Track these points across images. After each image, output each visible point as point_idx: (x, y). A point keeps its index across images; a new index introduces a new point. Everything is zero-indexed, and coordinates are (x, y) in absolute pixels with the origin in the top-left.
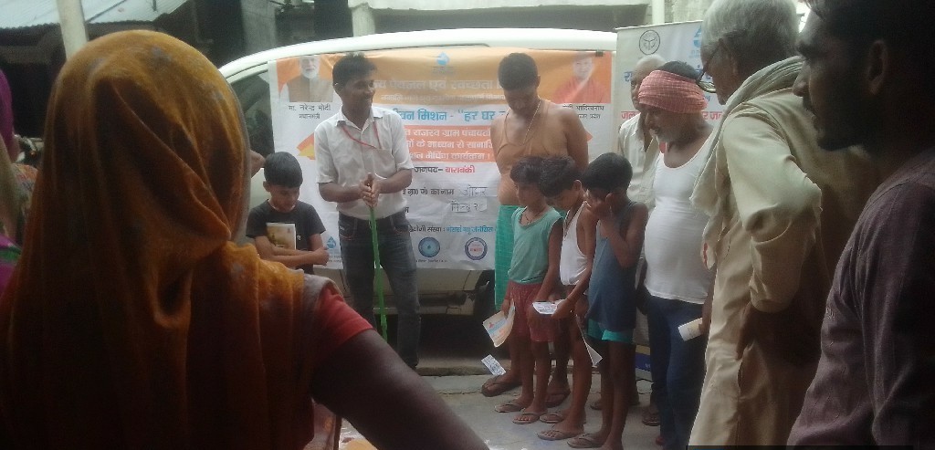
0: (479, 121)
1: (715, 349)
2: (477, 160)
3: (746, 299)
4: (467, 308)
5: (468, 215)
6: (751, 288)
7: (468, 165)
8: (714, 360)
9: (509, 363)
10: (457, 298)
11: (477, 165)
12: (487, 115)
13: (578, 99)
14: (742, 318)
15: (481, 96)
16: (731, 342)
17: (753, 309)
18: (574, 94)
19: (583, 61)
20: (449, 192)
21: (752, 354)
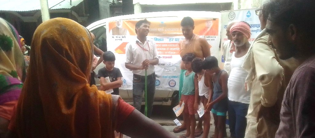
0: (174, 42)
1: (250, 119)
2: (173, 54)
3: (260, 102)
4: (169, 103)
5: (169, 72)
6: (261, 99)
7: (170, 56)
8: (249, 122)
9: (183, 122)
10: (166, 100)
11: (173, 56)
12: (176, 40)
13: (207, 34)
14: (258, 108)
15: (175, 33)
16: (255, 116)
17: (262, 106)
18: (206, 32)
19: (209, 22)
20: (163, 65)
21: (262, 121)
